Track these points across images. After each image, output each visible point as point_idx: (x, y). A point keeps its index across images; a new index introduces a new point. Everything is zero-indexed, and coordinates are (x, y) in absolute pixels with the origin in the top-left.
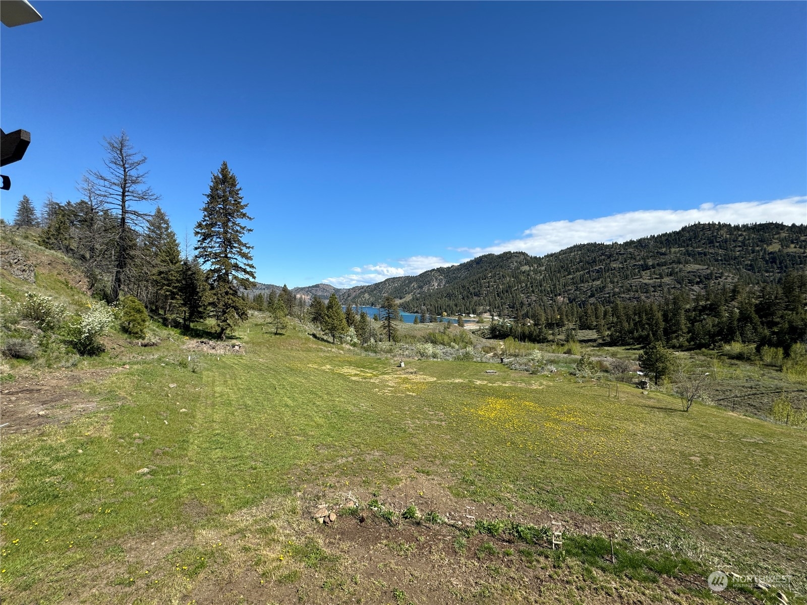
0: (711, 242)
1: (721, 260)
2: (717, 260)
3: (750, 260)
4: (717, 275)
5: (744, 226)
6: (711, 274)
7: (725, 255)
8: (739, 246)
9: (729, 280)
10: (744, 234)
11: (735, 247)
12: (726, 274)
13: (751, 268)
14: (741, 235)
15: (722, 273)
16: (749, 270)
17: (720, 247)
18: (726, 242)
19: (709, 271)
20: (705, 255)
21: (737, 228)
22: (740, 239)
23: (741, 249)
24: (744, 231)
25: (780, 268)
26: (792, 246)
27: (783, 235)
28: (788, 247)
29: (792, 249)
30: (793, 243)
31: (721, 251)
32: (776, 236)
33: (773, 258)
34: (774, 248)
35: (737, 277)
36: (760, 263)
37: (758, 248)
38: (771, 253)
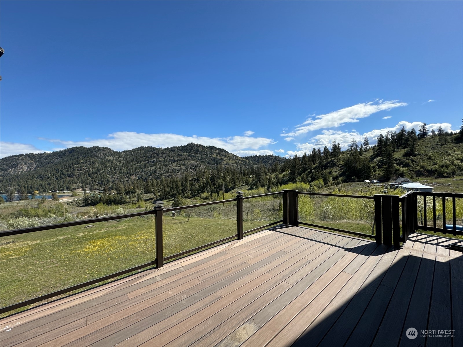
0: (197, 152)
1: (200, 159)
2: (199, 159)
3: (208, 160)
4: (199, 166)
5: (207, 146)
6: (197, 165)
7: (201, 157)
8: (205, 154)
9: (203, 168)
10: (207, 149)
11: (204, 154)
12: (202, 165)
13: (209, 163)
14: (206, 150)
15: (201, 165)
17: (200, 154)
19: (197, 164)
20: (195, 157)
21: (204, 146)
22: (205, 151)
23: (206, 155)
25: (216, 163)
26: (219, 156)
27: (217, 151)
28: (218, 156)
29: (219, 157)
30: (219, 154)
31: (200, 156)
32: (215, 152)
33: (214, 160)
34: (214, 156)
35: (205, 166)
36: (211, 161)
37: (210, 156)
38: (214, 158)
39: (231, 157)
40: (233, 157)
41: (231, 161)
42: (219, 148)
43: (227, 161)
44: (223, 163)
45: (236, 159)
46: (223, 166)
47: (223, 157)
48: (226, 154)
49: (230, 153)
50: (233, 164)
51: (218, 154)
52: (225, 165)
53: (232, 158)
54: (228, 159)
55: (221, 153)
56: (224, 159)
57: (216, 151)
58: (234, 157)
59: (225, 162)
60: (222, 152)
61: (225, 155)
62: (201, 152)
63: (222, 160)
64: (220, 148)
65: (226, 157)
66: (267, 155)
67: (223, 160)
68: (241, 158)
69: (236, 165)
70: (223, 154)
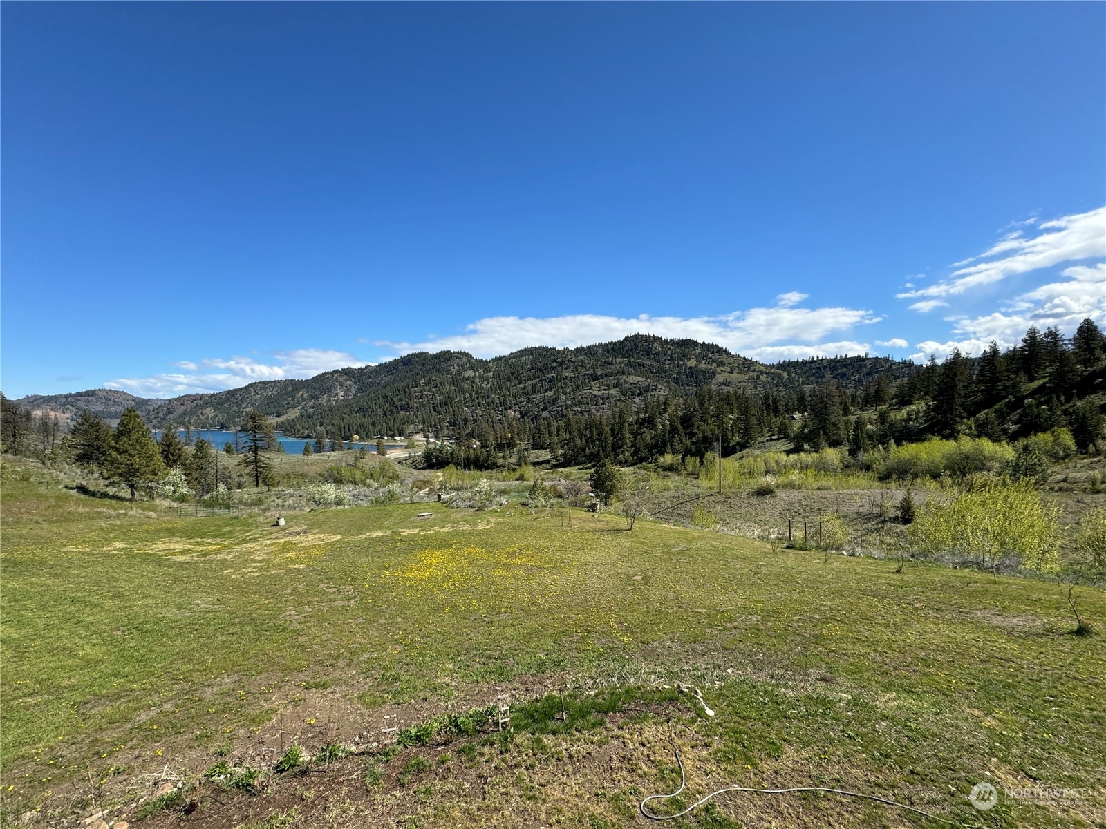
0: (648, 354)
1: (656, 372)
2: (652, 373)
3: (676, 373)
4: (653, 387)
5: (672, 340)
6: (648, 386)
7: (658, 368)
8: (669, 360)
9: (662, 393)
10: (672, 348)
11: (665, 360)
12: (660, 387)
13: (677, 381)
14: (669, 349)
15: (656, 386)
16: (676, 383)
17: (655, 360)
18: (659, 354)
19: (647, 384)
20: (644, 367)
21: (666, 341)
22: (669, 352)
23: (669, 362)
24: (672, 345)
25: (696, 382)
26: (704, 362)
27: (698, 351)
28: (701, 362)
29: (703, 365)
30: (704, 359)
31: (655, 364)
32: (693, 352)
33: (692, 373)
34: (692, 363)
35: (668, 390)
36: (684, 377)
37: (681, 363)
38: (690, 368)
39: (735, 365)
40: (743, 364)
41: (735, 375)
42: (704, 342)
43: (725, 374)
44: (714, 380)
45: (752, 368)
46: (714, 388)
47: (714, 365)
48: (724, 358)
49: (733, 353)
50: (742, 384)
51: (700, 358)
52: (719, 386)
53: (739, 367)
54: (729, 370)
55: (710, 355)
56: (719, 370)
57: (695, 350)
58: (746, 364)
59: (720, 379)
60: (713, 353)
61: (720, 360)
62: (658, 354)
63: (712, 372)
64: (707, 343)
65: (722, 364)
66: (846, 355)
67: (714, 374)
68: (765, 366)
69: (750, 384)
70: (713, 357)
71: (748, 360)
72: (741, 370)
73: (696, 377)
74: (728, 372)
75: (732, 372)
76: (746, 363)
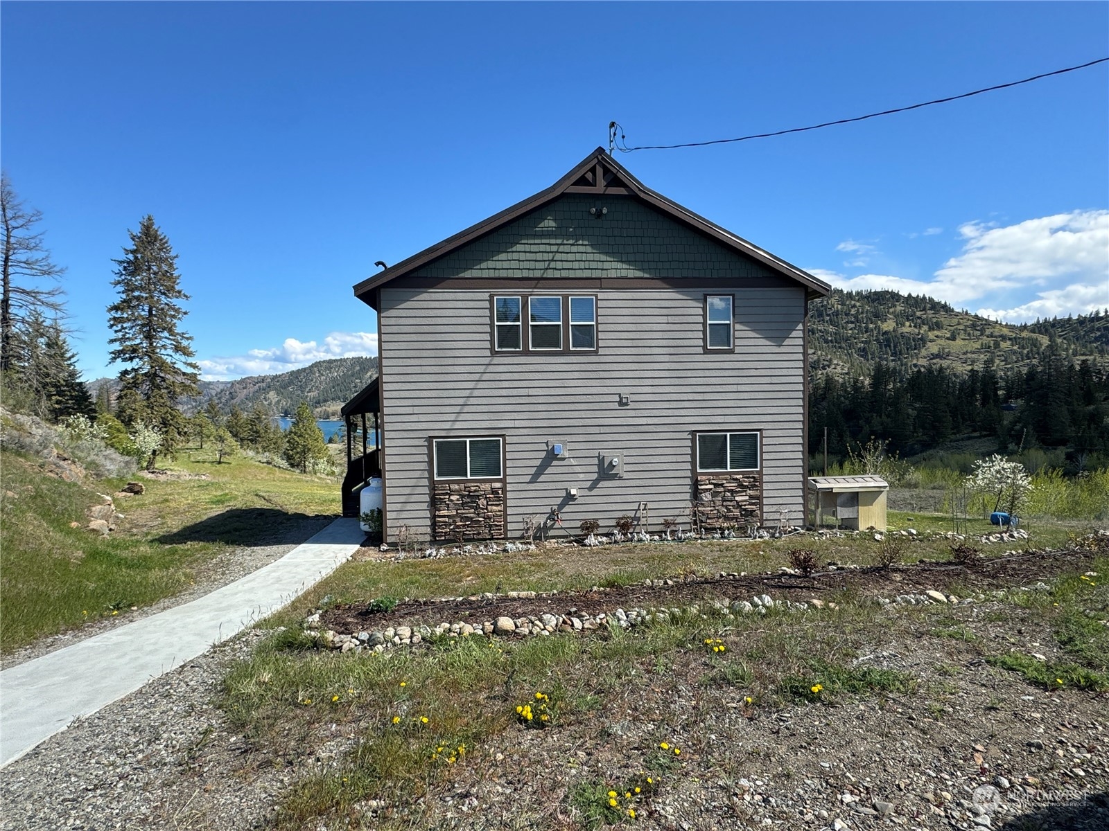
12: (835, 362)
13: (863, 353)
14: (854, 306)
15: (830, 360)
16: (862, 356)
17: (831, 322)
19: (815, 358)
20: (813, 333)
21: (850, 295)
22: (853, 311)
23: (853, 326)
24: (858, 300)
25: (894, 354)
27: (899, 308)
32: (891, 310)
35: (848, 365)
39: (960, 327)
40: (973, 326)
41: (959, 342)
42: (910, 295)
43: (943, 342)
44: (923, 350)
45: (988, 332)
46: (922, 362)
47: (925, 328)
48: (942, 317)
49: (957, 309)
50: (969, 355)
51: (901, 318)
52: (931, 359)
53: (965, 330)
54: (948, 335)
55: (918, 314)
56: (931, 335)
57: (895, 306)
58: (979, 325)
59: (933, 348)
60: (924, 309)
61: (934, 320)
62: (837, 313)
63: (921, 339)
64: (914, 295)
65: (938, 326)
67: (923, 341)
68: (1012, 328)
69: (982, 356)
70: (925, 316)
71: (982, 319)
72: (969, 335)
73: (895, 347)
74: (948, 339)
75: (953, 338)
76: (979, 323)
